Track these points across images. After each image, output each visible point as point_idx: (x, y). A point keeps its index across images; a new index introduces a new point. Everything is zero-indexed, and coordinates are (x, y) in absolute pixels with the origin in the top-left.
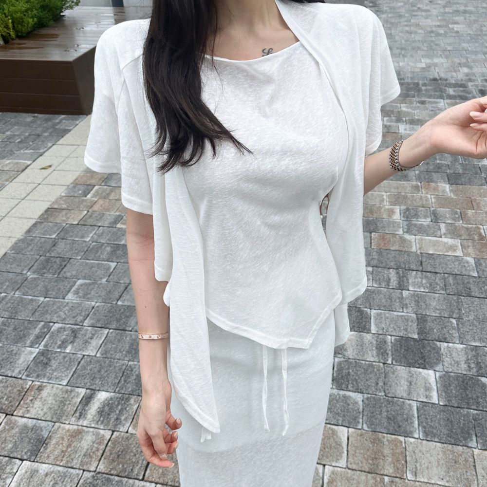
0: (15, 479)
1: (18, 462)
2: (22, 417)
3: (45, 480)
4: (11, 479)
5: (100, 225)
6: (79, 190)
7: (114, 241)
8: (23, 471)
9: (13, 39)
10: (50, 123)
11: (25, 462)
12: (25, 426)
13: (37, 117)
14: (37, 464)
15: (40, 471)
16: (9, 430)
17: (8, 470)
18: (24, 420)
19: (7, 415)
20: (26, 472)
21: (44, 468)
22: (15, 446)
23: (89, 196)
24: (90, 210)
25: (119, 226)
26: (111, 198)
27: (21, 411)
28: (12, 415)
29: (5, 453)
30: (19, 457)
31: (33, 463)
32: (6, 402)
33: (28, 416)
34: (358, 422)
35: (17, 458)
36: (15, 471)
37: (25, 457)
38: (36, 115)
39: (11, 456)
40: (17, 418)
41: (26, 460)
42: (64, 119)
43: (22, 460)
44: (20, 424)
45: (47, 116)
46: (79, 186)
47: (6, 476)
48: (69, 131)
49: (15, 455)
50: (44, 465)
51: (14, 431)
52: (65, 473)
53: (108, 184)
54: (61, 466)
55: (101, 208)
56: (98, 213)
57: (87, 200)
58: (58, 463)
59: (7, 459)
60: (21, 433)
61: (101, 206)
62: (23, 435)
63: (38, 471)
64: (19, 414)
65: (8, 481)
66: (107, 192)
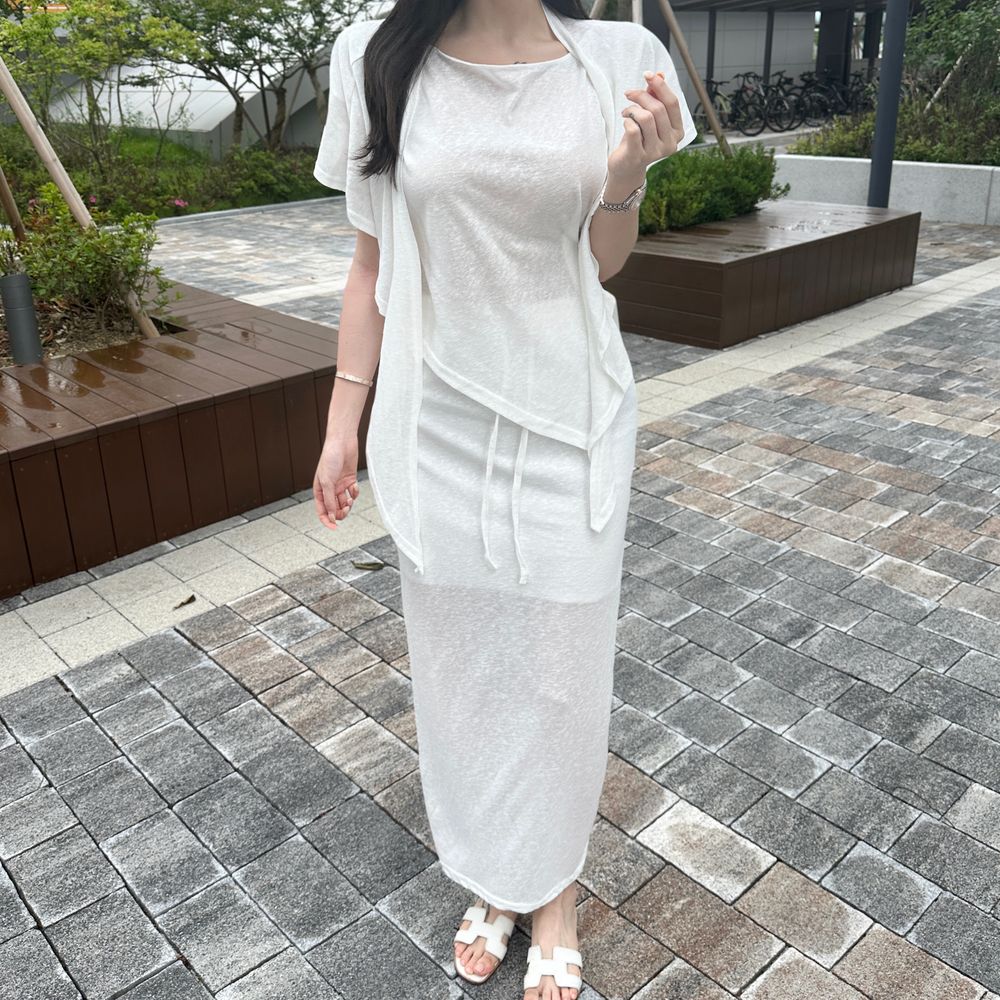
0: (347, 731)
1: (362, 714)
2: (397, 670)
3: (377, 749)
4: (342, 728)
5: (641, 489)
6: (643, 439)
7: (647, 515)
8: (361, 727)
9: (662, 231)
10: (662, 352)
11: (369, 718)
12: (395, 682)
13: (650, 342)
14: (381, 727)
15: (379, 737)
16: (374, 677)
17: (346, 717)
18: (398, 675)
19: (383, 660)
20: (363, 730)
21: (385, 735)
22: (370, 697)
23: (652, 450)
24: (642, 468)
25: (668, 498)
26: (682, 460)
27: (400, 664)
28: (389, 664)
29: (355, 699)
30: (367, 710)
31: (377, 725)
32: (391, 647)
33: (404, 672)
34: (903, 924)
35: (363, 711)
36: (353, 722)
37: (373, 714)
38: (651, 339)
39: (360, 705)
40: (391, 669)
41: (372, 717)
42: (688, 350)
43: (368, 715)
44: (390, 676)
45: (665, 343)
46: (647, 434)
47: (340, 721)
48: (683, 365)
49: (364, 706)
50: (387, 732)
51: (378, 681)
52: (404, 752)
53: (691, 441)
54: (405, 743)
55: (659, 469)
56: (650, 474)
57: (647, 454)
58: (404, 738)
59: (353, 705)
60: (385, 686)
61: (662, 466)
62: (386, 690)
63: (376, 735)
64: (397, 666)
65: (338, 729)
66: (683, 451)
